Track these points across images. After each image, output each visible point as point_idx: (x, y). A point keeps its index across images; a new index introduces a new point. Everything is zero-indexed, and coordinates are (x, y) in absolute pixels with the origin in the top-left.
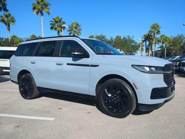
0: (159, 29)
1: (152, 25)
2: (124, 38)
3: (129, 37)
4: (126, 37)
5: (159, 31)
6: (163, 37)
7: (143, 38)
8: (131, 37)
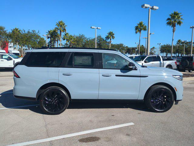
0: (64, 27)
1: (58, 23)
2: (29, 32)
3: (34, 31)
4: (31, 31)
5: (65, 29)
6: (67, 35)
7: (47, 34)
8: (37, 32)
